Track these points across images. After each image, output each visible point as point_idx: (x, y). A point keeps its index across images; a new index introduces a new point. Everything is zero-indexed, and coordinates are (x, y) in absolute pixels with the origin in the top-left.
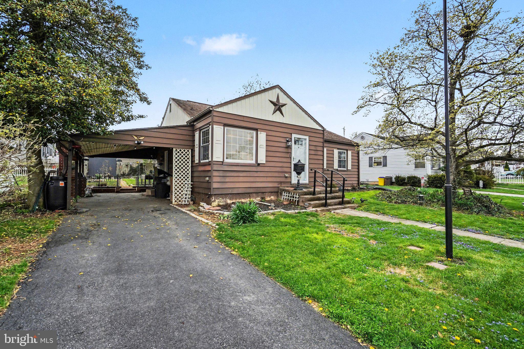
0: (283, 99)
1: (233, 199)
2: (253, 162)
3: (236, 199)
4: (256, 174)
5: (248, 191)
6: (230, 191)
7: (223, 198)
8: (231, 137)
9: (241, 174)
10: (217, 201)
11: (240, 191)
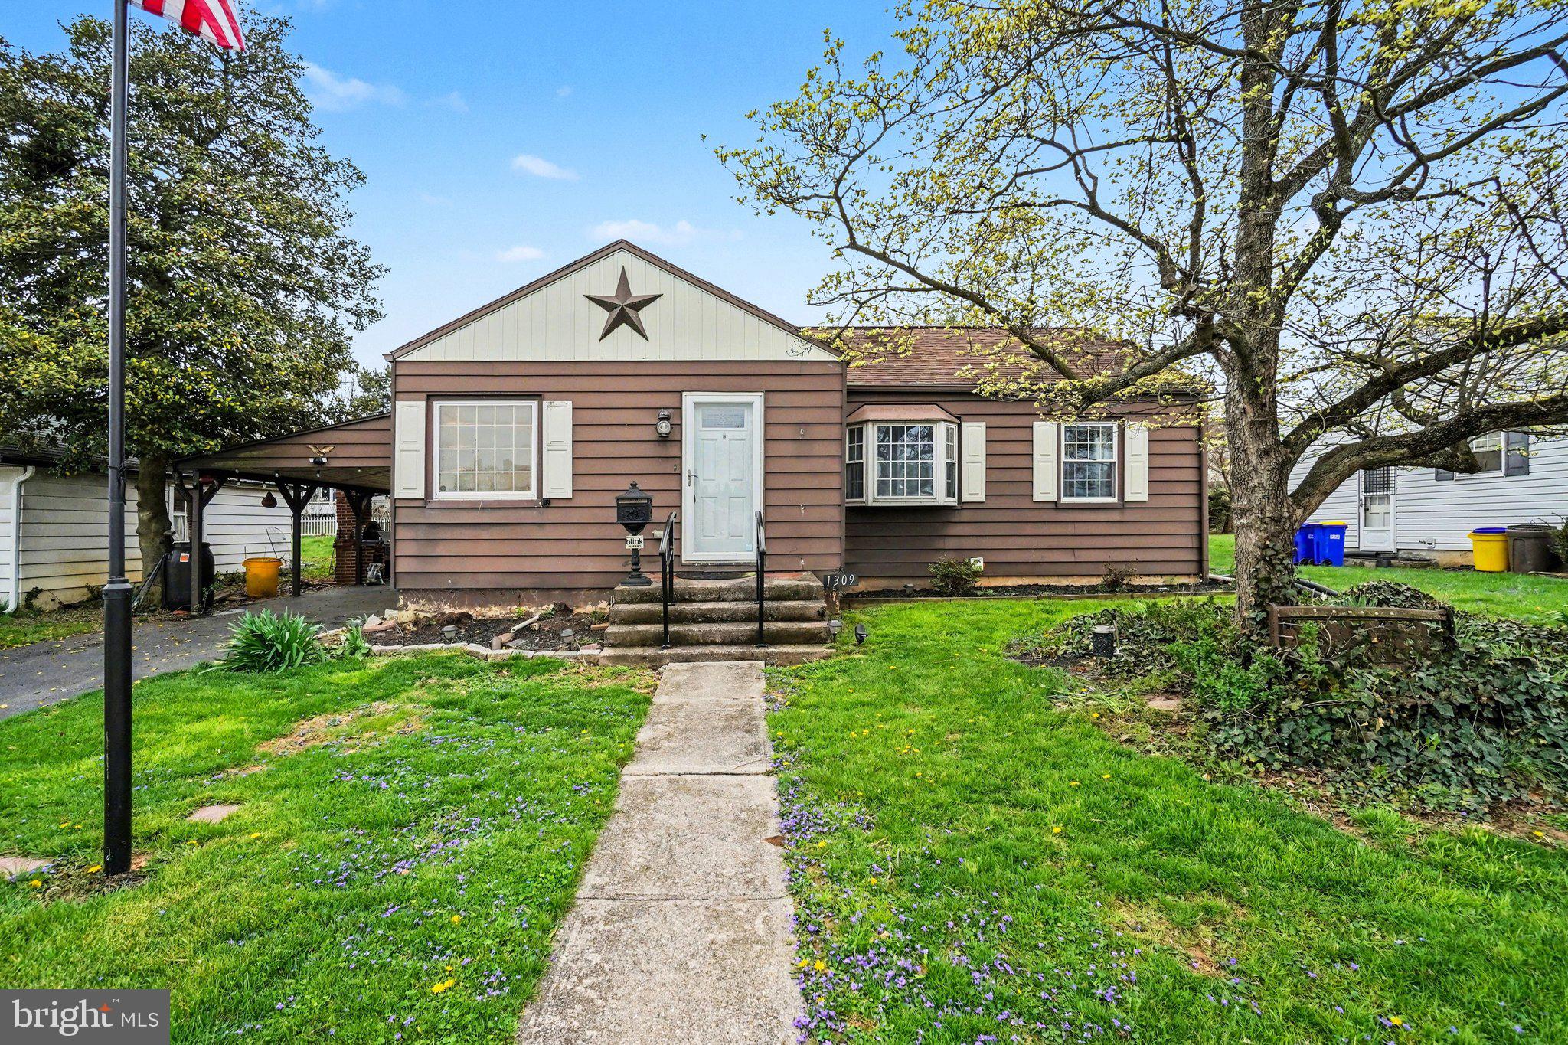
0: (644, 280)
1: (462, 605)
2: (532, 495)
3: (472, 606)
4: (537, 533)
5: (509, 582)
6: (449, 583)
7: (430, 601)
8: (454, 429)
9: (484, 534)
10: (411, 607)
11: (483, 582)
